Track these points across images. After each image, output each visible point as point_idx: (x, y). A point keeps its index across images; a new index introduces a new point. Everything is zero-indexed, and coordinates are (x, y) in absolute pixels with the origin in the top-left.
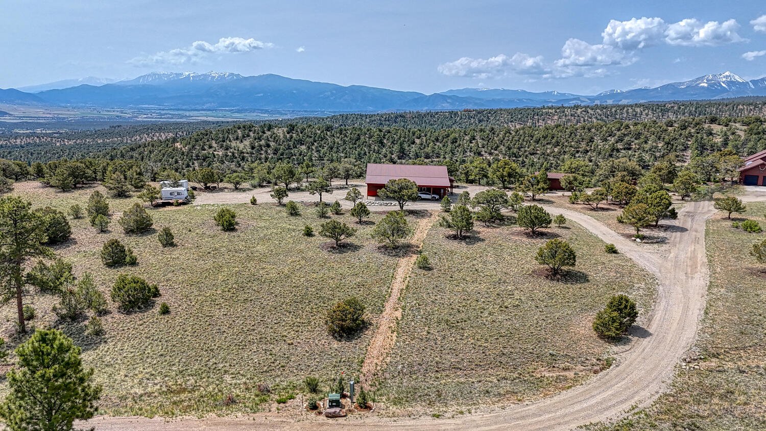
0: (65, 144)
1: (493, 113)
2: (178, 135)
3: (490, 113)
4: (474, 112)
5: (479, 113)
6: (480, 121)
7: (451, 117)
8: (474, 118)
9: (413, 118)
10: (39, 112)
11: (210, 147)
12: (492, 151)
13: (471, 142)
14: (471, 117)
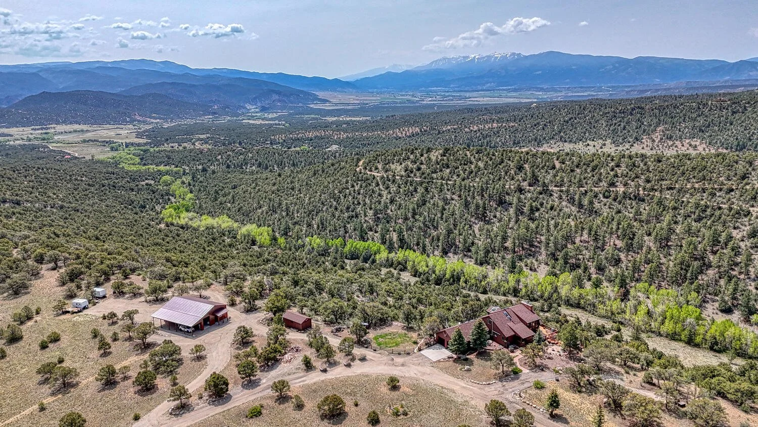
0: (340, 137)
1: (752, 103)
2: (423, 130)
3: (749, 103)
4: (729, 102)
5: (734, 103)
6: (734, 113)
7: (699, 108)
8: (727, 109)
9: (652, 110)
10: (352, 99)
11: (376, 169)
12: (629, 182)
13: (612, 170)
14: (724, 108)
